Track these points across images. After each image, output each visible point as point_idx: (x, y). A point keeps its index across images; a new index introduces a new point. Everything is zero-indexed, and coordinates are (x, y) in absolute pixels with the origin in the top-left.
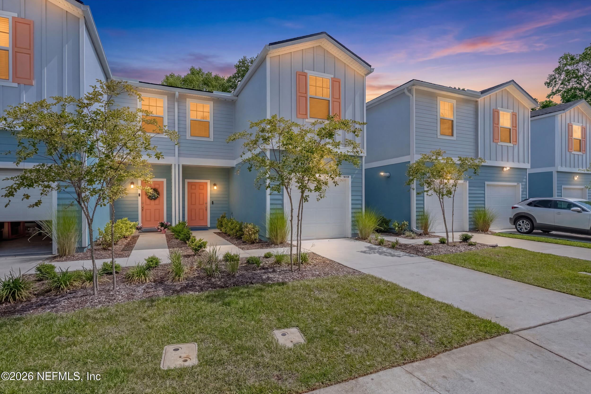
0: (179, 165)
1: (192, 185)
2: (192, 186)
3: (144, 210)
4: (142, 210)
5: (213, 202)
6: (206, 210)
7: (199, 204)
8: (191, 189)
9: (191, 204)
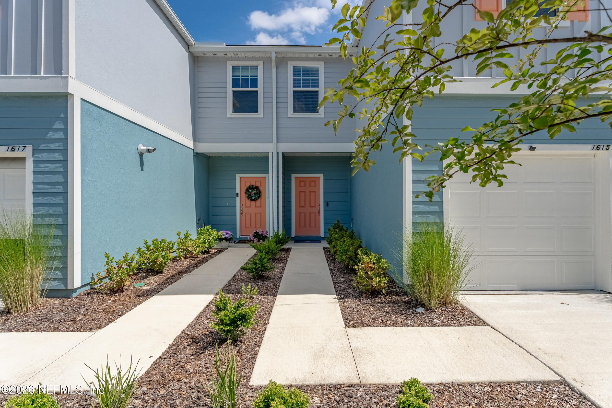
0: (278, 153)
1: (300, 181)
2: (301, 183)
3: (244, 214)
4: (241, 214)
5: (327, 204)
6: (319, 213)
7: (310, 207)
8: (300, 186)
9: (300, 206)
